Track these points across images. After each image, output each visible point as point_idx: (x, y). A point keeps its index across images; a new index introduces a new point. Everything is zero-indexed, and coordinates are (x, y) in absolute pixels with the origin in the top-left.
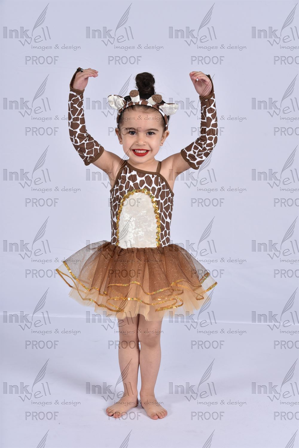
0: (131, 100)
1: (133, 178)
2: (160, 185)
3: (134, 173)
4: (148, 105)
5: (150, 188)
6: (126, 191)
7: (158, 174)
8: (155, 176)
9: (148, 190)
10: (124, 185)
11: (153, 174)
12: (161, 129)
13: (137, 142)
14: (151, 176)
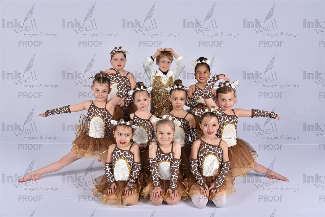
0: (120, 122)
1: (119, 153)
2: (130, 156)
3: (120, 151)
4: (127, 124)
5: (126, 157)
6: (117, 158)
7: (129, 151)
8: (128, 152)
9: (125, 158)
10: (116, 156)
11: (127, 151)
12: (131, 134)
13: (122, 139)
14: (126, 152)
